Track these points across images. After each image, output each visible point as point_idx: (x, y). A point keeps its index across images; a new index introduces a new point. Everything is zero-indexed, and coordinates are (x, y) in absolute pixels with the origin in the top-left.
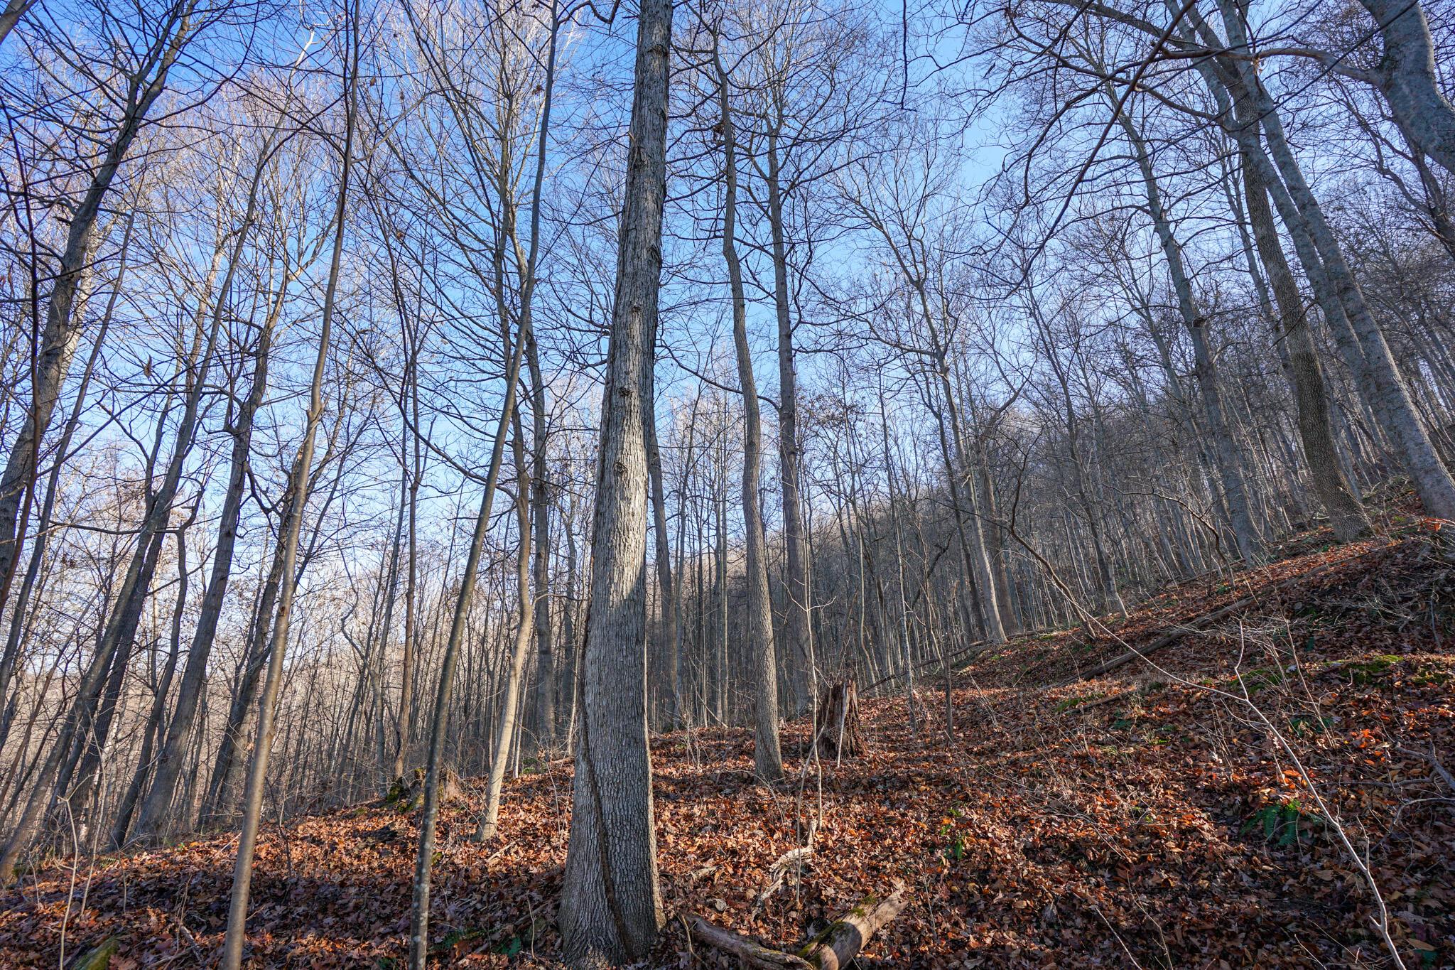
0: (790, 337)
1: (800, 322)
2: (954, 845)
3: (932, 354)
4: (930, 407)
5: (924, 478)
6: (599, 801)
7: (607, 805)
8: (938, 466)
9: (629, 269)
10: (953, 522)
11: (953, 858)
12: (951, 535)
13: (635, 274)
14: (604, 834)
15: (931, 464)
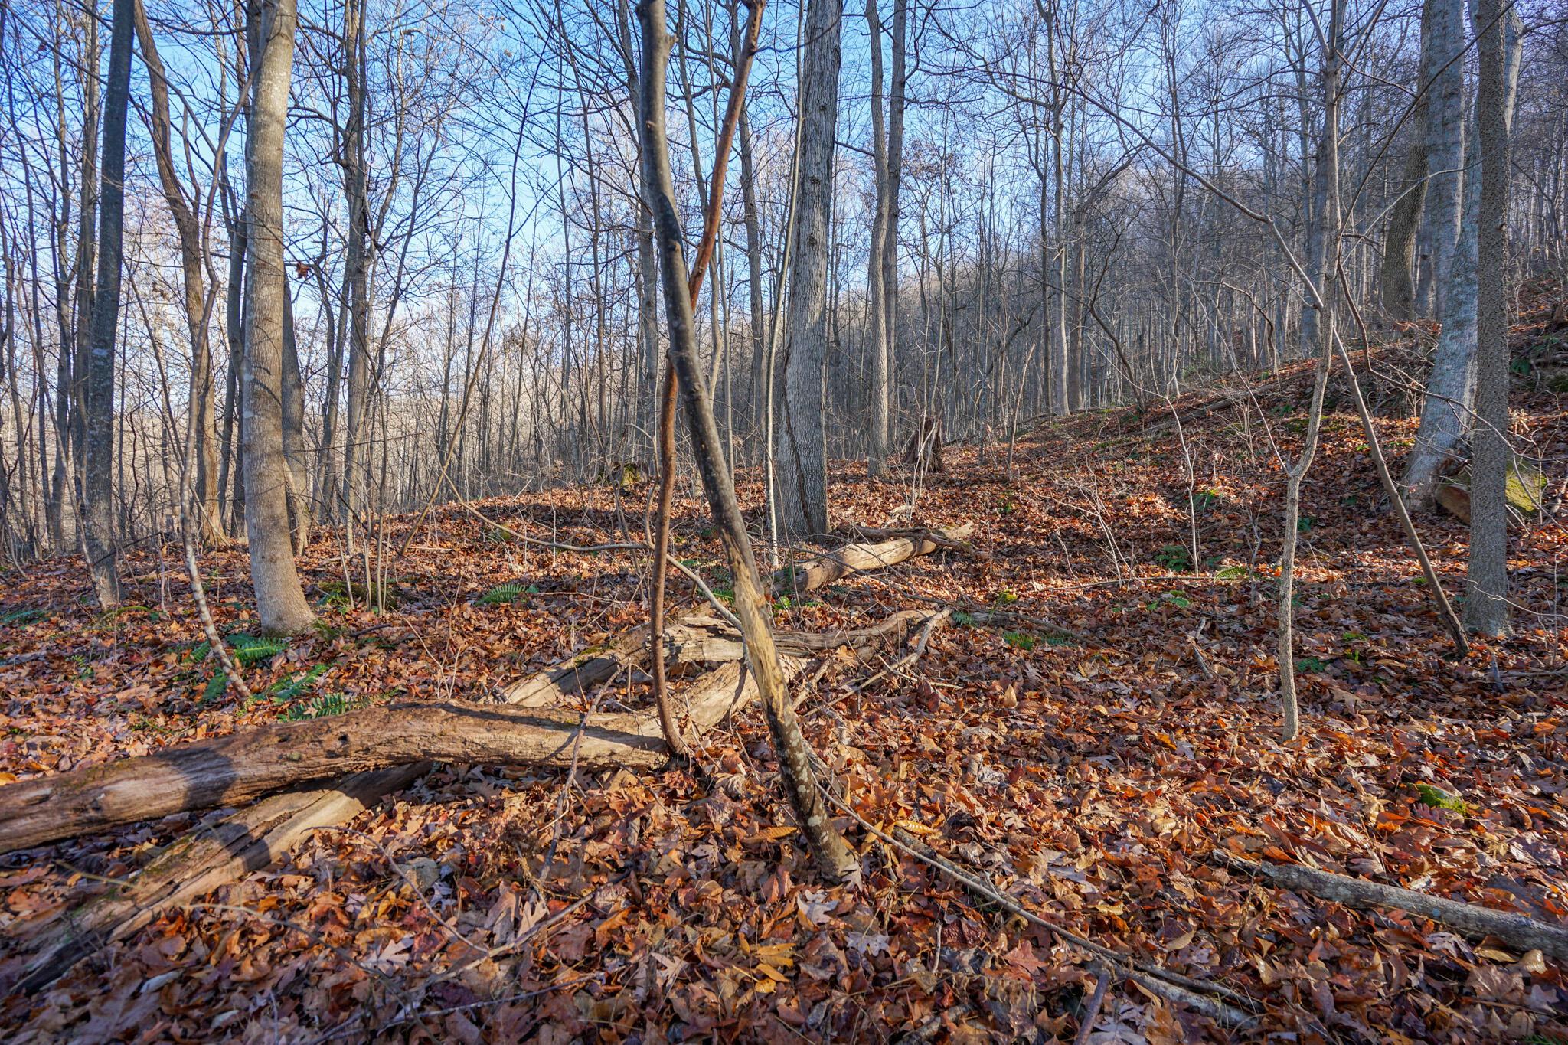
0: (903, 84)
1: (916, 68)
2: (1005, 507)
3: (1049, 107)
4: (1036, 166)
5: (1015, 243)
6: (798, 457)
7: (803, 460)
8: (1032, 232)
9: (817, 69)
10: (1038, 295)
11: (1004, 514)
12: (1034, 310)
13: (822, 74)
14: (801, 476)
15: (1026, 228)
